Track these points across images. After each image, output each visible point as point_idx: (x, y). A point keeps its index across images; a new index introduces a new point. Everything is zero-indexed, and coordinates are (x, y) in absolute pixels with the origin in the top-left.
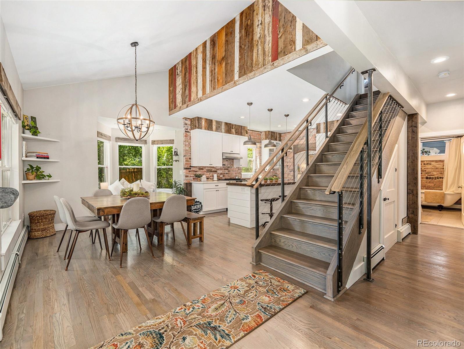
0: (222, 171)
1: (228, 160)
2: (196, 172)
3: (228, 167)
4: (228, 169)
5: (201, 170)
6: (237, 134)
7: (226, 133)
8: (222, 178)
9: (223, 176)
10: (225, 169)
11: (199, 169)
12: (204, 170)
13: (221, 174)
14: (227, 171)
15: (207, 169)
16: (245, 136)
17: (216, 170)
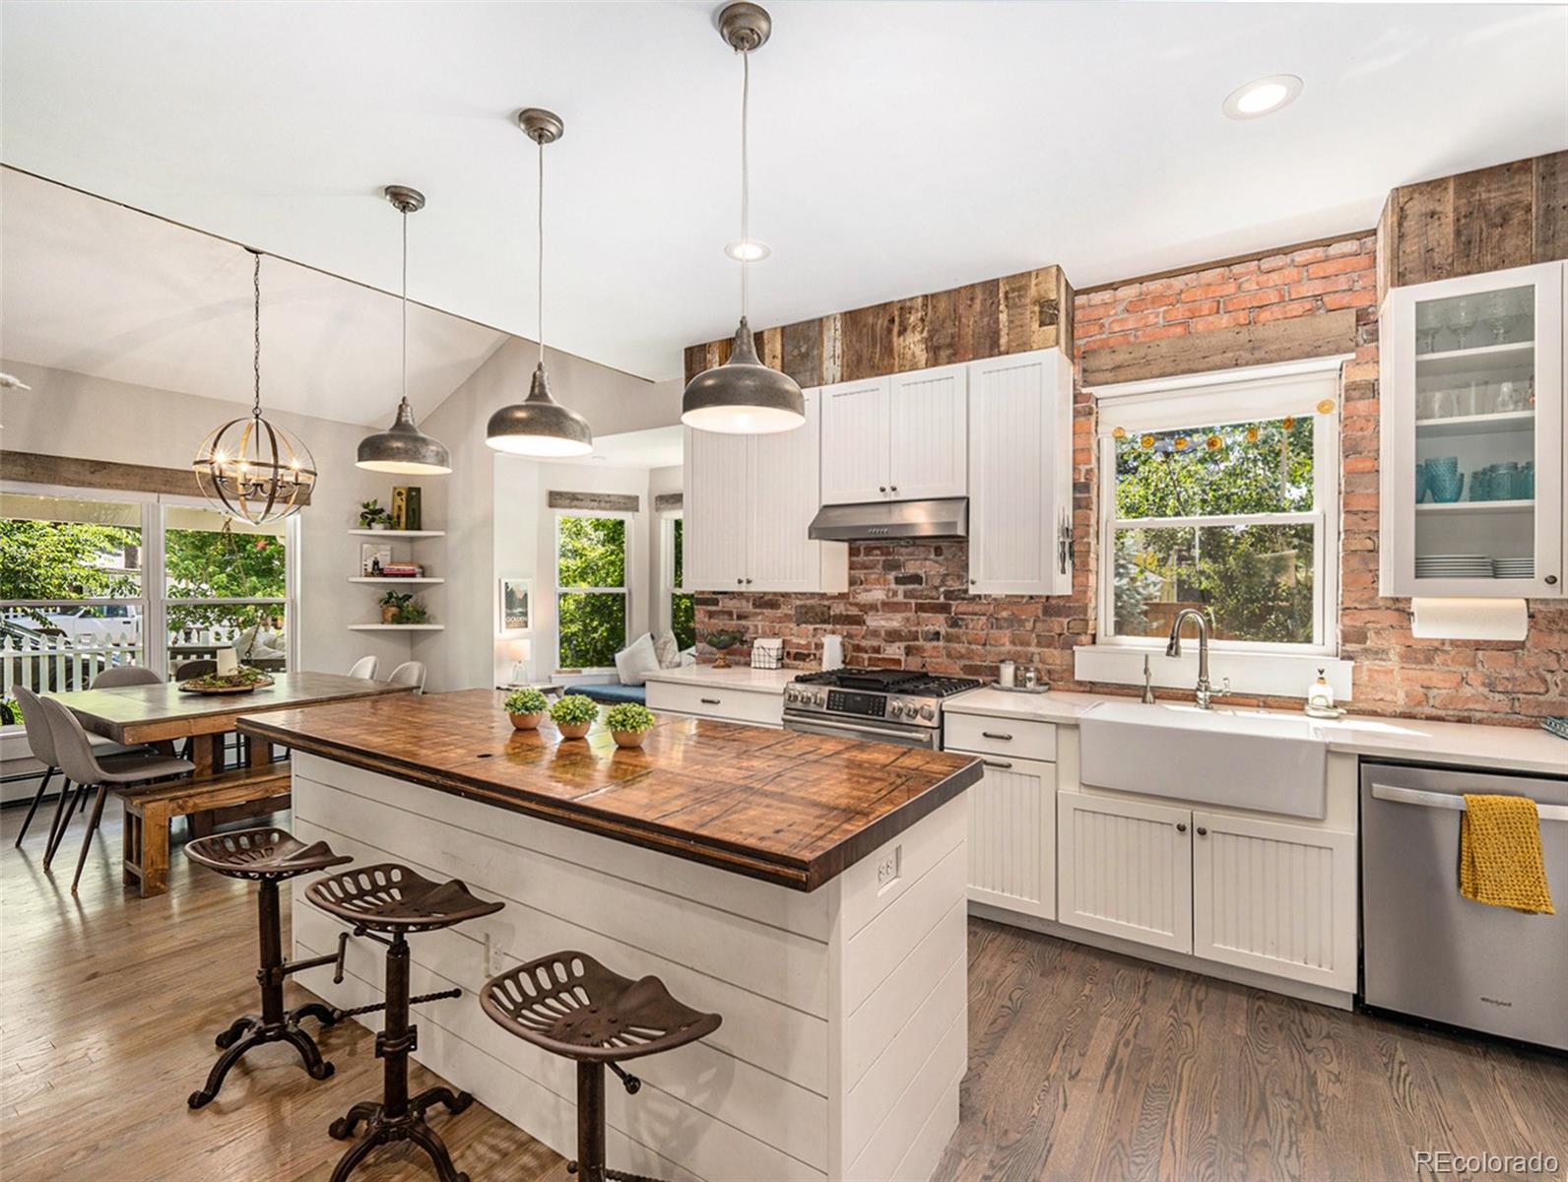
0: (899, 616)
1: (944, 544)
2: (740, 617)
3: (949, 595)
4: (944, 608)
5: (768, 612)
6: (944, 354)
7: (850, 379)
8: (898, 662)
9: (909, 651)
10: (920, 608)
11: (755, 606)
12: (785, 610)
13: (893, 636)
14: (938, 623)
15: (798, 602)
16: (1024, 346)
17: (854, 611)
